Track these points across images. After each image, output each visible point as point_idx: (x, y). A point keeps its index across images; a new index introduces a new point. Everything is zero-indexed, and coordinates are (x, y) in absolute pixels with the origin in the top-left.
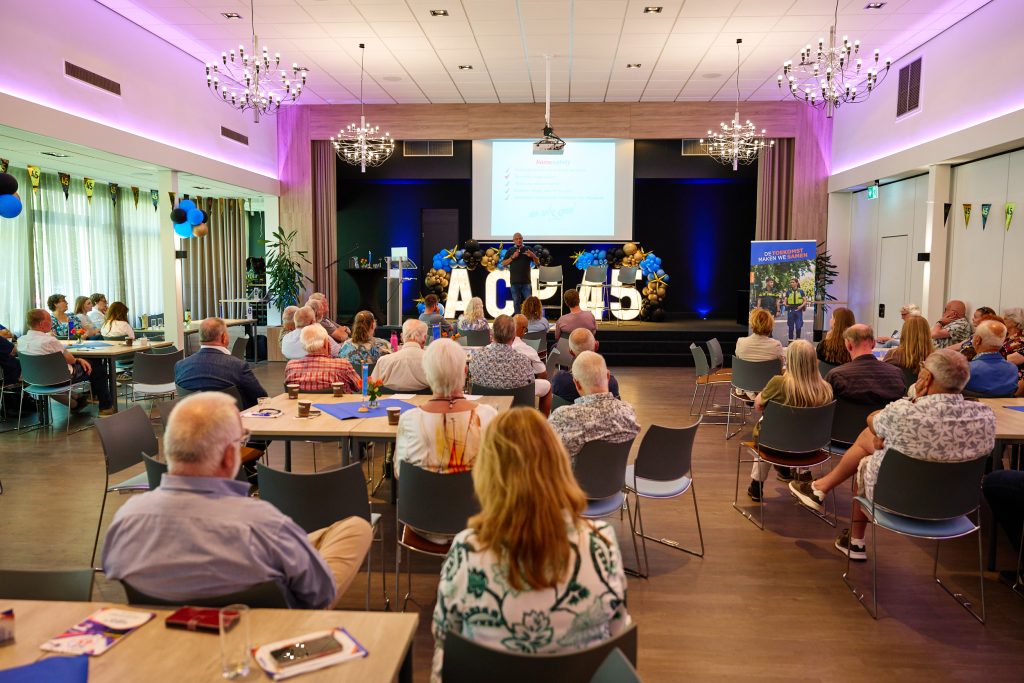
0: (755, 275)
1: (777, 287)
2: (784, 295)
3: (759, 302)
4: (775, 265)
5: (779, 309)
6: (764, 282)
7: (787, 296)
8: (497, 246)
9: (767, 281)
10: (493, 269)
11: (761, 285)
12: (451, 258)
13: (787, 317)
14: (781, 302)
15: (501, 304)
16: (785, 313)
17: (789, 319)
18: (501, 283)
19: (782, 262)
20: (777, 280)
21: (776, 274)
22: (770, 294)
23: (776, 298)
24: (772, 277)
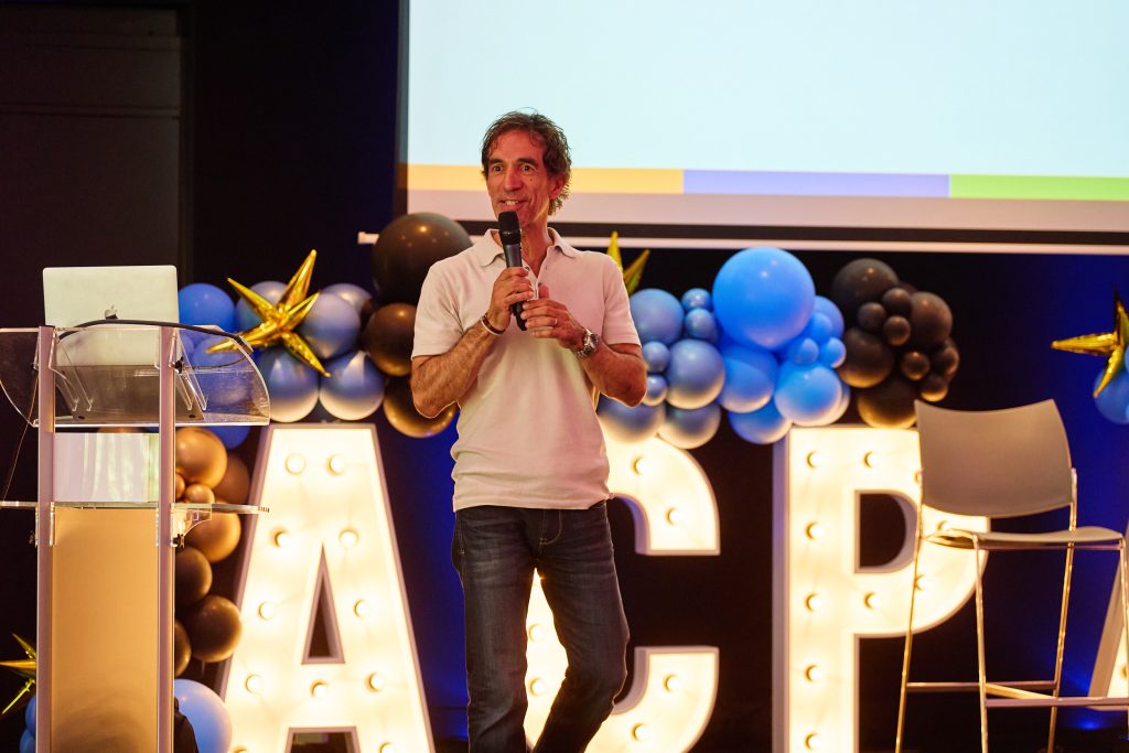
12: (277, 346)
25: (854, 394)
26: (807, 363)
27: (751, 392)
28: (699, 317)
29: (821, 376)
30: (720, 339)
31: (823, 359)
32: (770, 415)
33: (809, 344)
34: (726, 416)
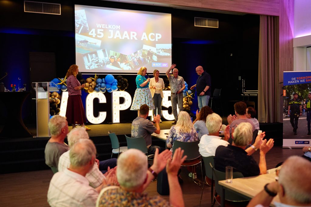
0: (286, 91)
1: (300, 99)
2: (304, 103)
3: (289, 107)
4: (298, 85)
5: (301, 111)
6: (292, 96)
7: (306, 103)
8: (93, 76)
9: (294, 95)
10: (91, 91)
11: (290, 97)
12: (63, 84)
13: (306, 115)
14: (303, 107)
15: (96, 115)
16: (305, 114)
17: (307, 117)
18: (96, 100)
19: (303, 84)
20: (300, 94)
21: (299, 91)
22: (296, 103)
23: (299, 105)
24: (297, 92)
25: (119, 88)
26: (114, 85)
27: (108, 88)
28: (104, 81)
29: (115, 86)
30: (106, 83)
31: (115, 85)
32: (111, 90)
33: (114, 83)
34: (107, 90)
